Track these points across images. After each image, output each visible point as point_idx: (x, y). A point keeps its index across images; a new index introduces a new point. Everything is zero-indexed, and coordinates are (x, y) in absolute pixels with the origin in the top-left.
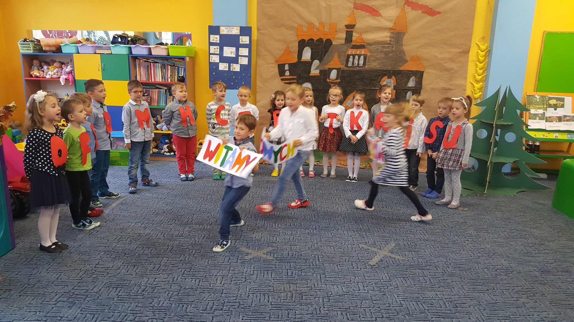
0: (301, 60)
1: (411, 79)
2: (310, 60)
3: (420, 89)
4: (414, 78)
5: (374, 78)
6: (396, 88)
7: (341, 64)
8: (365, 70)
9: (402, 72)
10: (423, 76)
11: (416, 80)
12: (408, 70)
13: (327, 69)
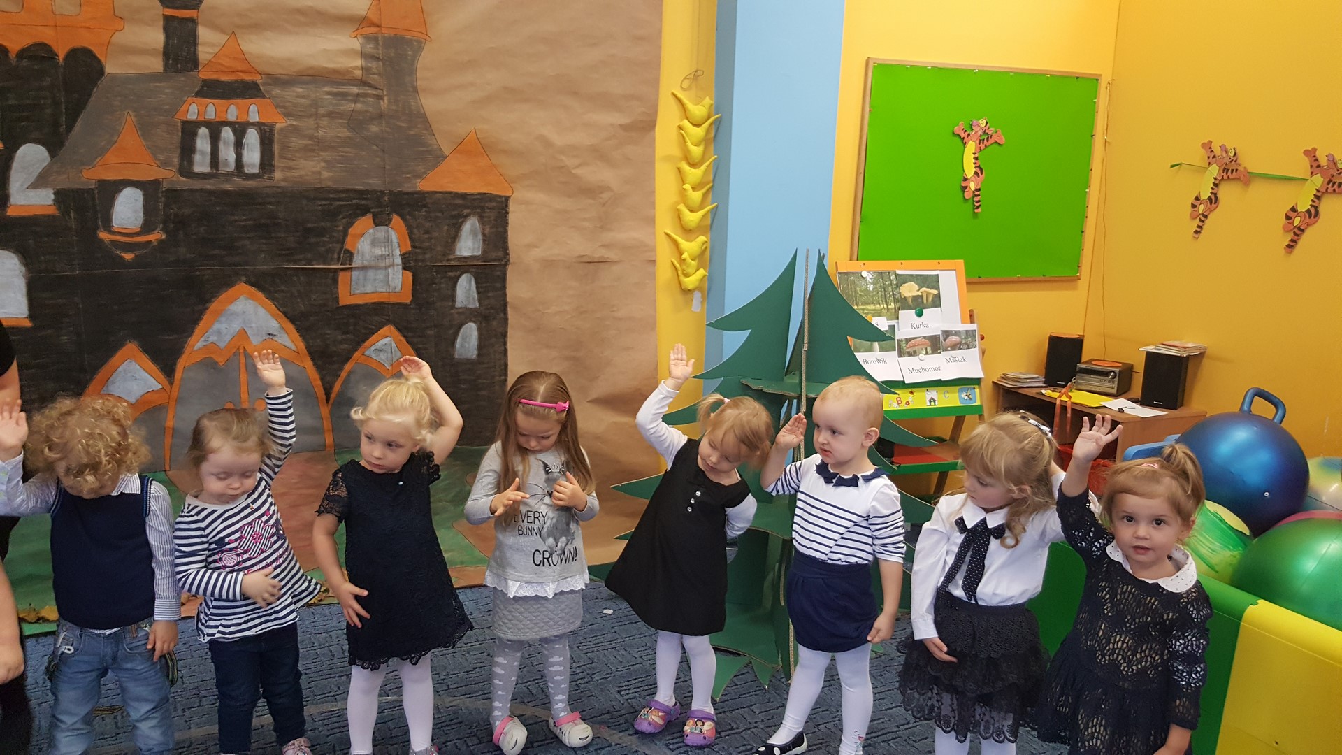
1: (467, 226)
3: (503, 263)
4: (477, 222)
5: (316, 225)
6: (412, 264)
7: (158, 163)
8: (275, 189)
9: (428, 200)
10: (508, 213)
11: (483, 229)
12: (450, 193)
13: (94, 187)
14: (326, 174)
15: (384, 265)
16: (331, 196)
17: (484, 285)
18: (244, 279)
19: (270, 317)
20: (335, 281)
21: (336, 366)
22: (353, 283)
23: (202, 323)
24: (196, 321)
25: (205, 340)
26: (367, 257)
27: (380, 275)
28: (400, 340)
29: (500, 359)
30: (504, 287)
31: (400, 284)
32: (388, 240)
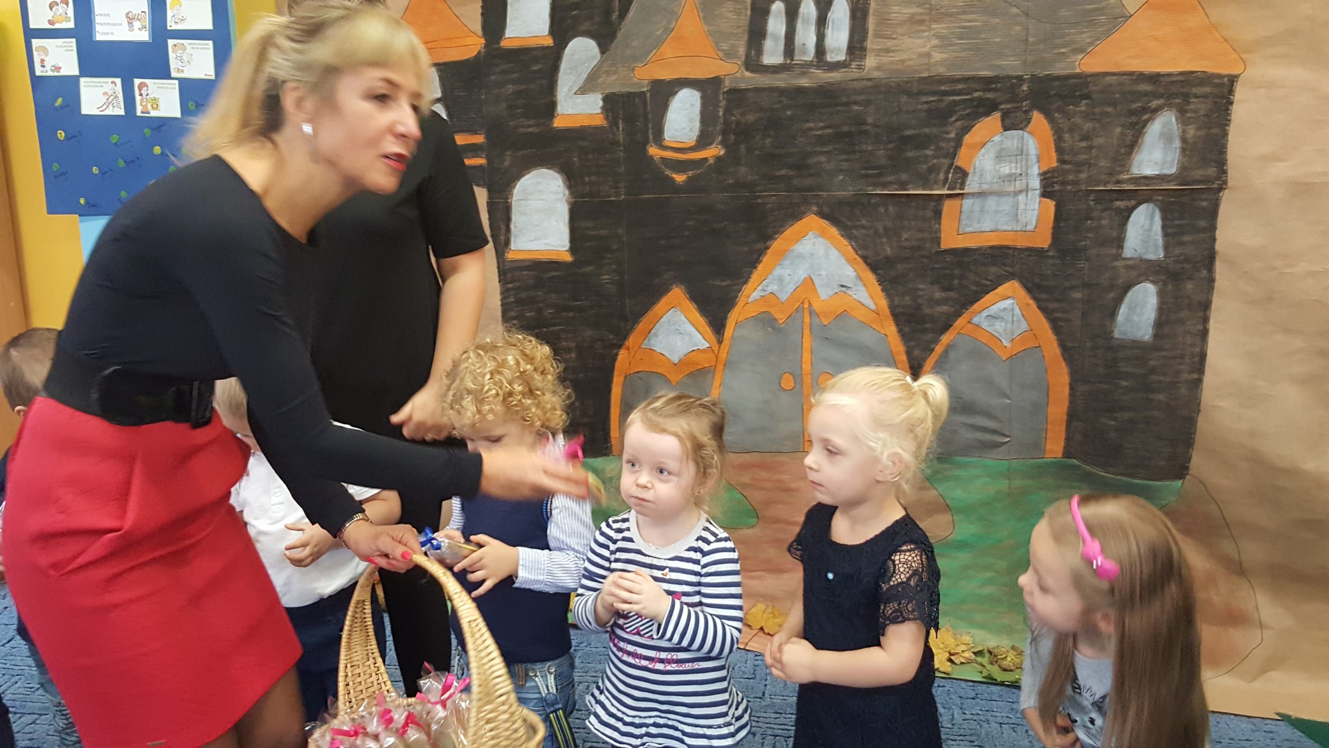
0: (504, 44)
1: (1155, 128)
2: (549, 42)
3: (1215, 186)
4: (1174, 119)
5: (917, 132)
6: (1057, 187)
7: (721, 54)
8: (865, 82)
9: (1092, 88)
10: (1232, 103)
11: (1184, 132)
12: (1131, 74)
13: (645, 89)
14: (937, 56)
15: (1012, 189)
16: (943, 88)
17: (1177, 222)
18: (815, 208)
19: (844, 261)
20: (938, 214)
21: (929, 336)
22: (964, 216)
23: (760, 267)
24: (754, 264)
25: (763, 290)
26: (988, 178)
27: (1006, 204)
28: (1028, 304)
29: (1193, 345)
30: (1213, 228)
31: (1034, 219)
32: (1022, 152)
